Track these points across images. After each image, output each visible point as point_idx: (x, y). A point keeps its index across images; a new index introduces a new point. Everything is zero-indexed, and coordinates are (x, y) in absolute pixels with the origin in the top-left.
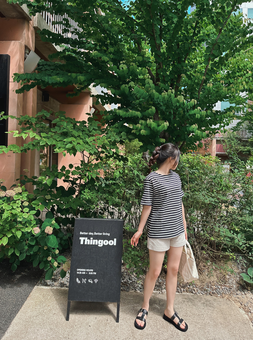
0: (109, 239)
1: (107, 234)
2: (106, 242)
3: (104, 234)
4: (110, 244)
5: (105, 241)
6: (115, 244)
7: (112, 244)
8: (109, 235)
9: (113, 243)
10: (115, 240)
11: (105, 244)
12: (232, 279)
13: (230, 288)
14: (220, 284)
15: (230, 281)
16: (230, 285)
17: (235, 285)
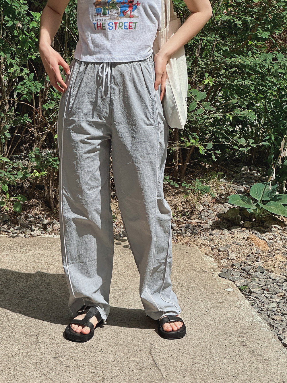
12: (210, 211)
13: (200, 226)
14: (177, 220)
15: (204, 214)
16: (200, 221)
17: (213, 220)
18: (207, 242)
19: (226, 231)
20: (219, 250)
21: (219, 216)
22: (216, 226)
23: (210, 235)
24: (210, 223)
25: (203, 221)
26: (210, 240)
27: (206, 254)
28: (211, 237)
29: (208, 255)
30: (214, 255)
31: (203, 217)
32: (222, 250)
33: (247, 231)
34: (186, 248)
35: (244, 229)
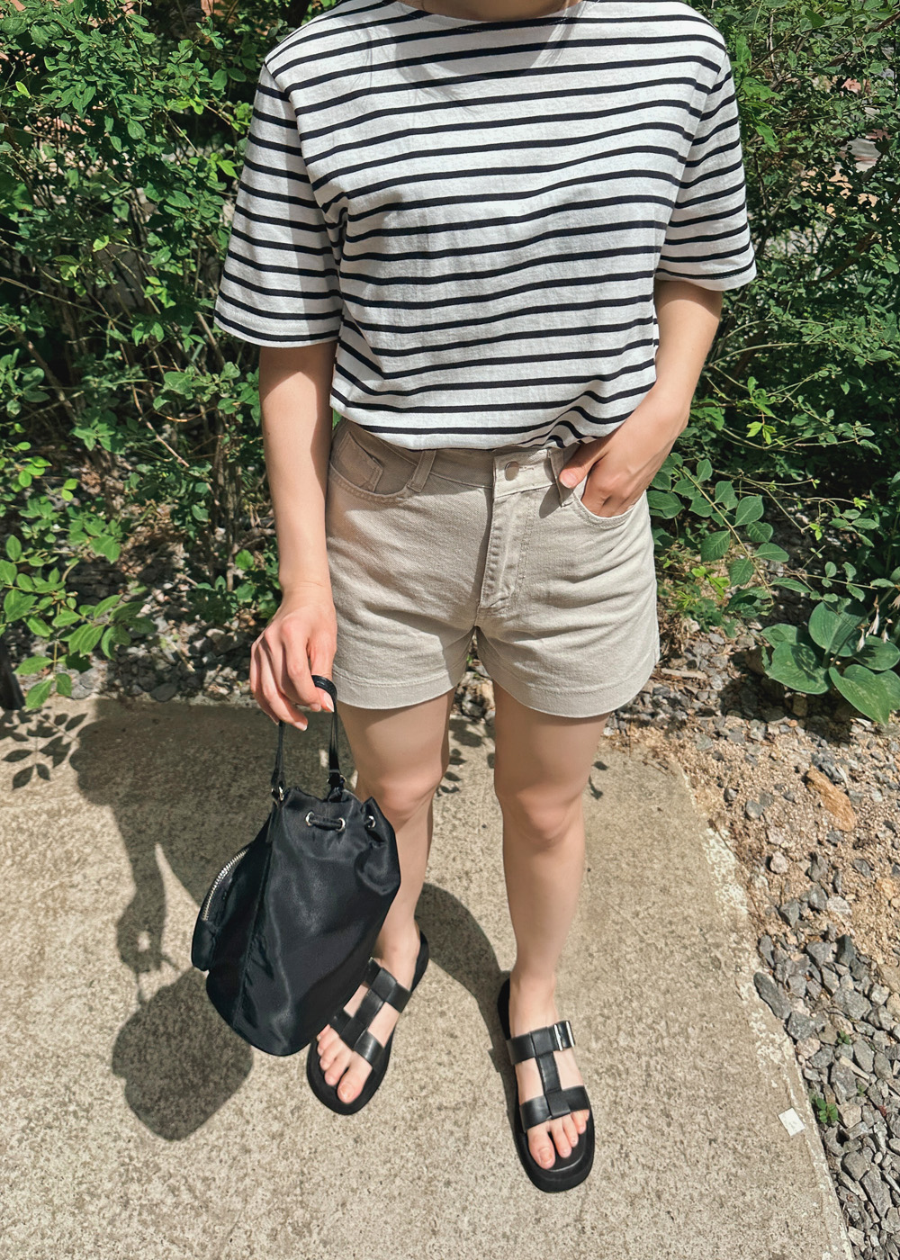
13: (692, 693)
15: (702, 649)
16: (692, 674)
17: (725, 676)
18: (716, 767)
19: (758, 734)
20: (747, 816)
21: (737, 659)
22: (735, 701)
23: (718, 734)
24: (718, 684)
25: (698, 675)
26: (720, 758)
27: (712, 824)
28: (721, 745)
29: (716, 830)
31: (698, 660)
32: (753, 815)
33: (801, 732)
34: (656, 782)
35: (794, 723)
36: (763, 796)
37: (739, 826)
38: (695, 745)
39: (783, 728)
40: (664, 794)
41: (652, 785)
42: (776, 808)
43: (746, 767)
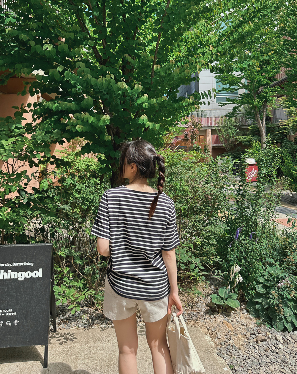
0: (32, 269)
1: (29, 264)
2: (28, 275)
3: (26, 264)
4: (34, 276)
5: (27, 273)
6: (41, 276)
7: (37, 276)
8: (32, 264)
9: (39, 274)
10: (41, 270)
11: (27, 277)
12: (202, 302)
13: (198, 312)
14: (186, 309)
15: (199, 304)
16: (198, 309)
17: (205, 308)
18: (205, 325)
19: (212, 317)
20: (212, 331)
21: (207, 305)
22: (207, 313)
23: (205, 319)
24: (204, 310)
25: (199, 309)
26: (206, 323)
27: (206, 334)
28: (206, 321)
30: (210, 334)
31: (199, 306)
32: (213, 331)
33: (221, 316)
34: (193, 329)
35: (219, 314)
36: (215, 327)
37: (211, 333)
38: (200, 322)
39: (217, 315)
40: (195, 331)
41: (193, 330)
42: (218, 329)
43: (211, 323)
